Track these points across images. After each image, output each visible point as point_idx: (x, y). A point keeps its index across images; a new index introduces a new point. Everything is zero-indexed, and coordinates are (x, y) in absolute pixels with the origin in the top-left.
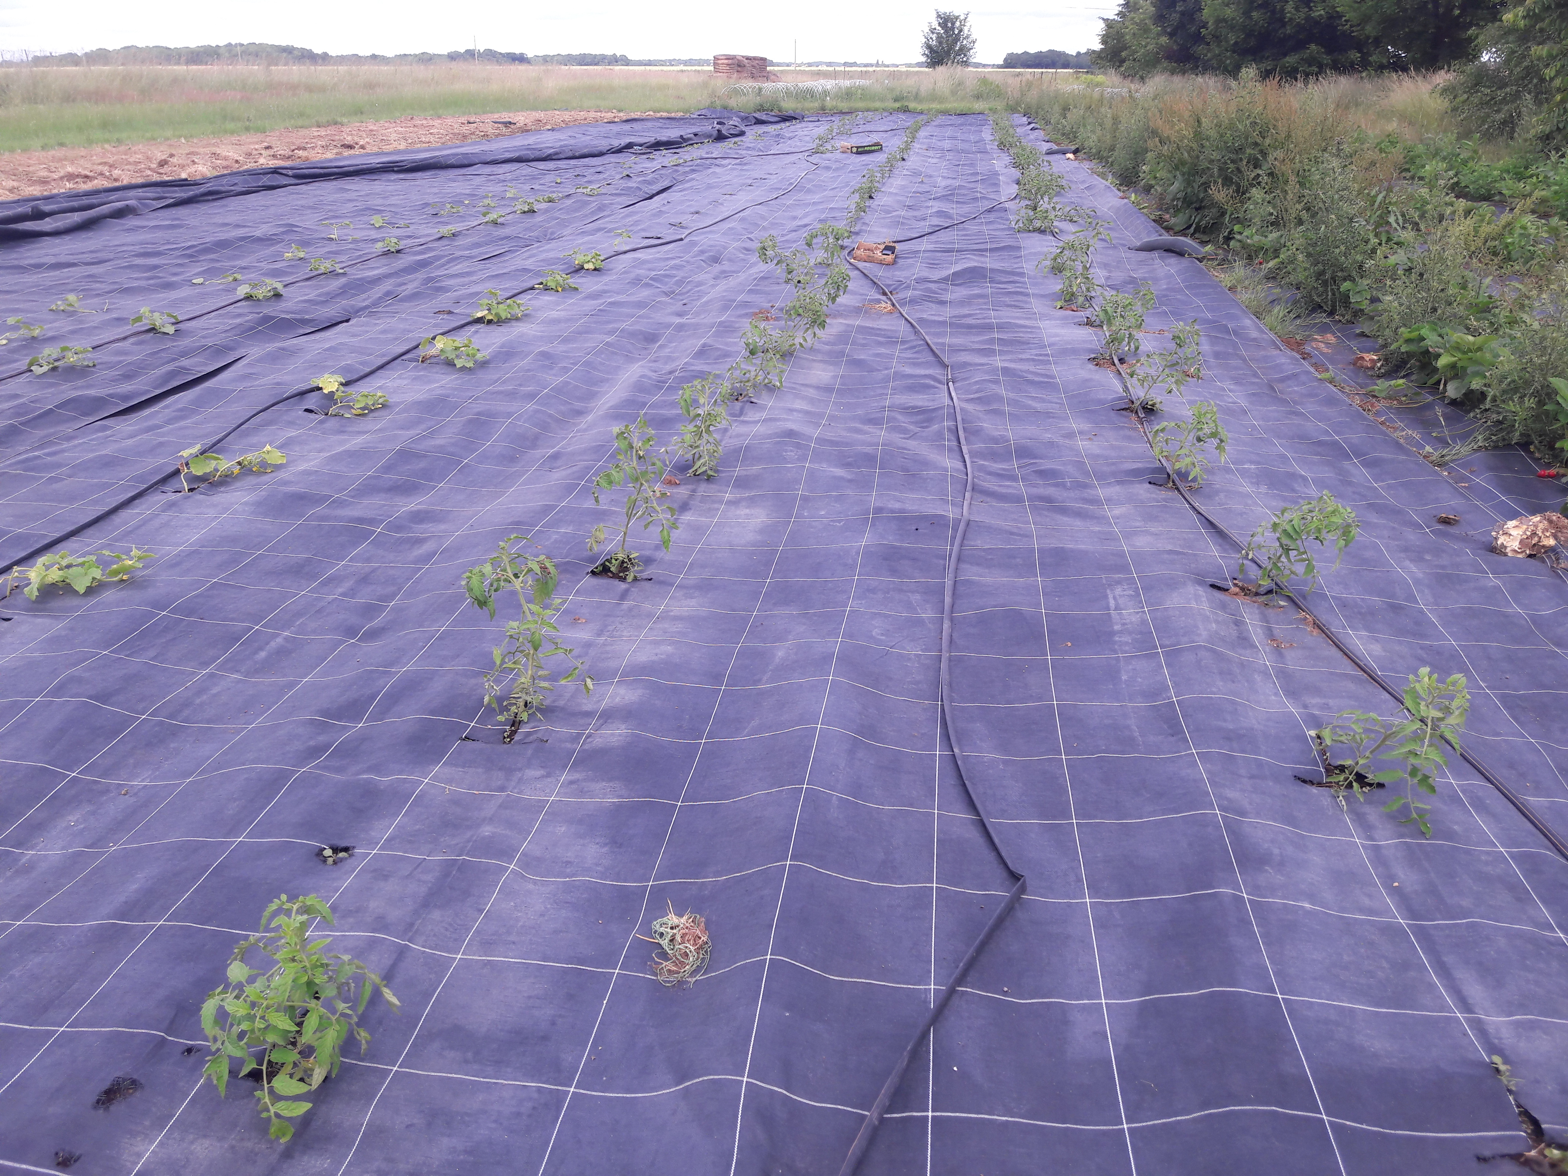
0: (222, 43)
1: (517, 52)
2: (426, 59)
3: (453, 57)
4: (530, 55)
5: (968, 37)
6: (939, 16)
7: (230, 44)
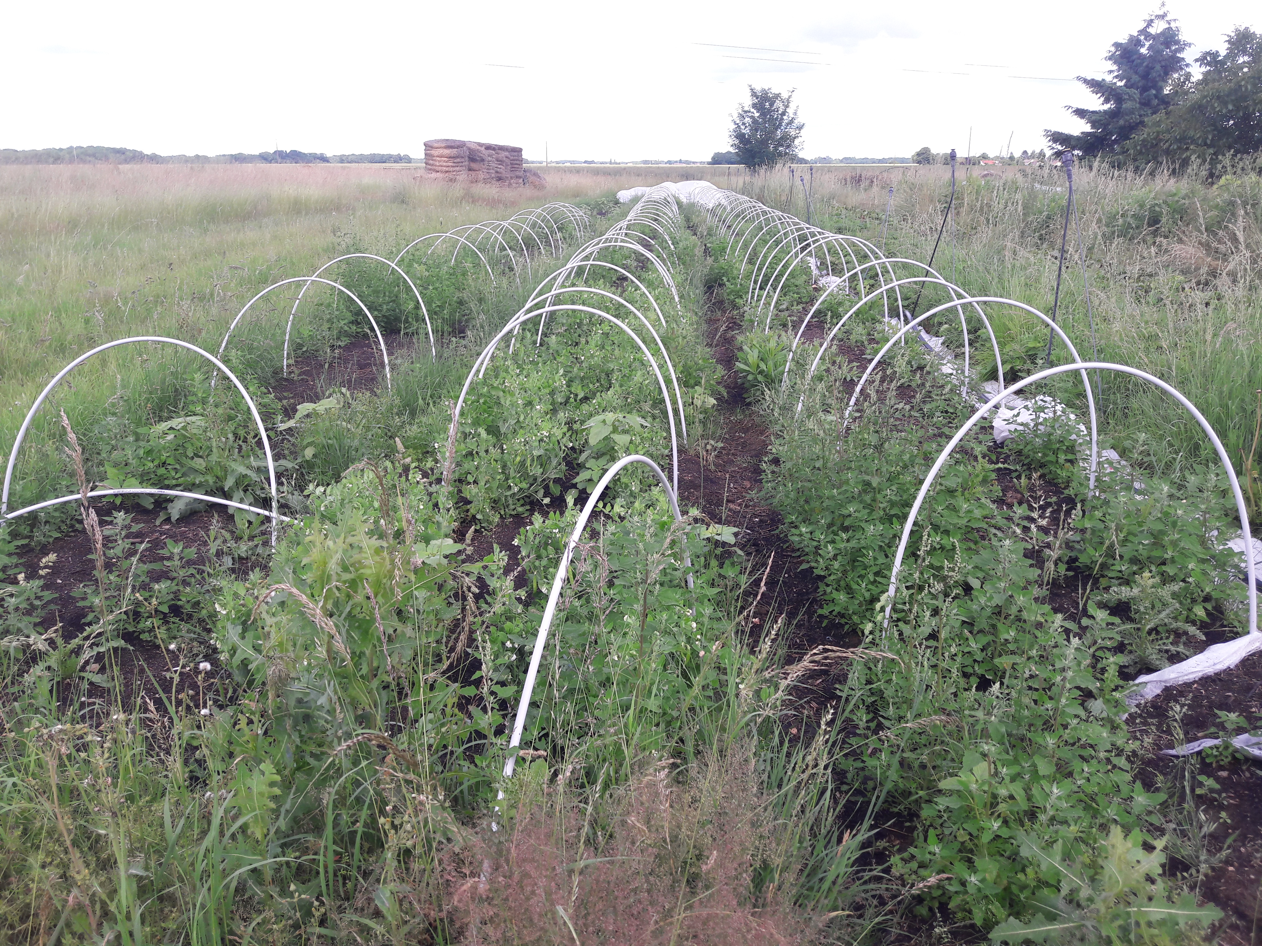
0: (64, 147)
1: (318, 152)
2: (239, 158)
3: (265, 158)
4: (329, 154)
5: (791, 122)
6: (754, 94)
7: (71, 148)
